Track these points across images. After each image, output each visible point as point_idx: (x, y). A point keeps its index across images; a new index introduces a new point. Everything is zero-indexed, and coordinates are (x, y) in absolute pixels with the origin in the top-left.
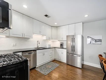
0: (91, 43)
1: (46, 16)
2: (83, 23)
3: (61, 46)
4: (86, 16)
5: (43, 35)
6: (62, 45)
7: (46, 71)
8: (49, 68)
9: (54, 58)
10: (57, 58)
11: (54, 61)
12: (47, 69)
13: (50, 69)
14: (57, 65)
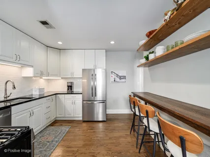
0: (115, 80)
1: (44, 23)
2: (106, 51)
3: (68, 89)
4: (112, 42)
5: (24, 65)
6: (71, 86)
7: (45, 151)
8: (48, 142)
9: (55, 117)
10: (62, 116)
11: (55, 123)
12: (44, 145)
13: (53, 142)
14: (65, 129)
